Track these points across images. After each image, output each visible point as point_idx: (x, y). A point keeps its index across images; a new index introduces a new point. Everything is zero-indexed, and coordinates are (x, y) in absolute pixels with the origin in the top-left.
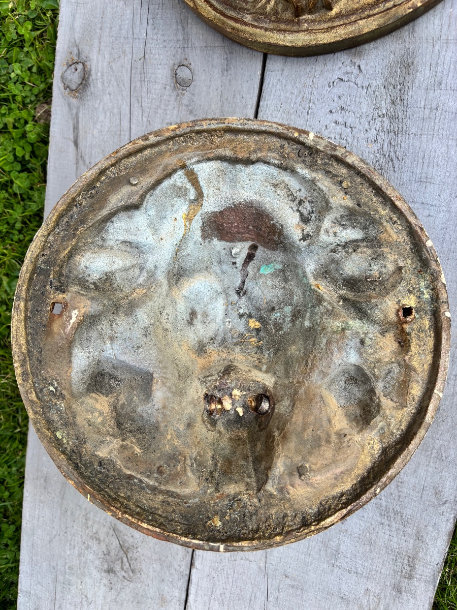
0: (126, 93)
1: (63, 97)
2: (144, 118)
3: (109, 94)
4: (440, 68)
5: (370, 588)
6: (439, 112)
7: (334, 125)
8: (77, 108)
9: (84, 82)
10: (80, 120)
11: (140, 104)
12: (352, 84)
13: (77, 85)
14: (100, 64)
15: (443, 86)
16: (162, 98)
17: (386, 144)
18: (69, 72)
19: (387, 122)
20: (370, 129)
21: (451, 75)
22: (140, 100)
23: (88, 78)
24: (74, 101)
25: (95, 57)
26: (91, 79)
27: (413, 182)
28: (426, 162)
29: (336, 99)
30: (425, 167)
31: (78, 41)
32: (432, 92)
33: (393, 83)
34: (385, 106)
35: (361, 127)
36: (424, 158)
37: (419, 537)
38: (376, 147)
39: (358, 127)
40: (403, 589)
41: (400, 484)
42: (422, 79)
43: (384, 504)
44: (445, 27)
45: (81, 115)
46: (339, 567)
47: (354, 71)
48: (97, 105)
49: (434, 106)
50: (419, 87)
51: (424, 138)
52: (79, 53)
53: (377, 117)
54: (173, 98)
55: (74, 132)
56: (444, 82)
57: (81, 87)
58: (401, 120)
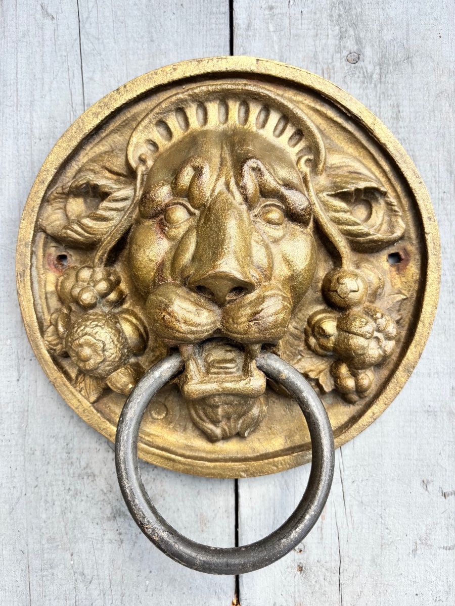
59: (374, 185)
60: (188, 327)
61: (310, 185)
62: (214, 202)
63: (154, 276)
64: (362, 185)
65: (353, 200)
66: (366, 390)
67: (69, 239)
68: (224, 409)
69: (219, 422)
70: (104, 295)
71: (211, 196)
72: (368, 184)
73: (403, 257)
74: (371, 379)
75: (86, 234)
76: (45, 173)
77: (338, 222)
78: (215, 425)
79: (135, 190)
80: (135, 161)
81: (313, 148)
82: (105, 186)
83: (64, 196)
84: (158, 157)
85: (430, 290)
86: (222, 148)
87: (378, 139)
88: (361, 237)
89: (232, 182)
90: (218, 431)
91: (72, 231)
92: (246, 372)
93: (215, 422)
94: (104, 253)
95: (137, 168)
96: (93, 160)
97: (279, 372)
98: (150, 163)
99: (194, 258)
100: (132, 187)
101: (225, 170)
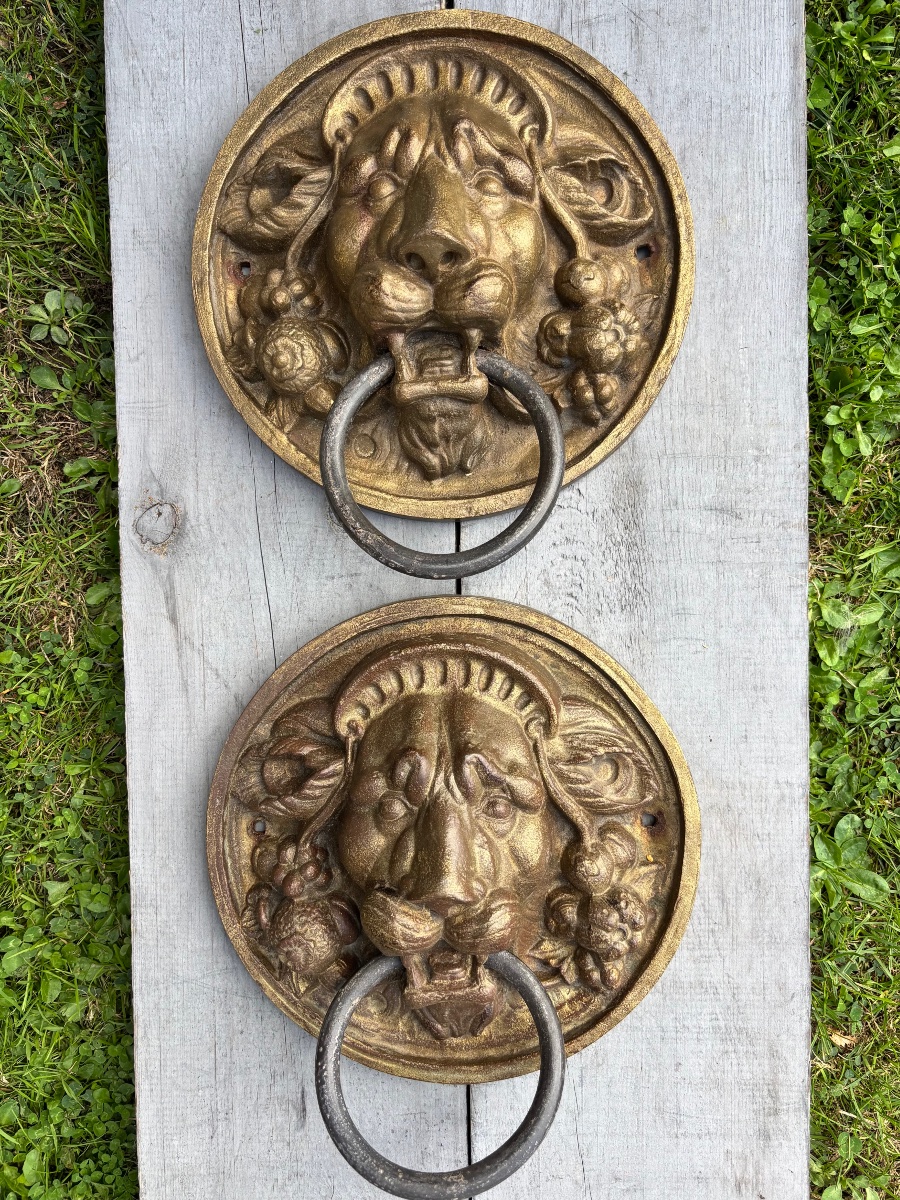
0: (252, 540)
1: (142, 554)
2: (287, 572)
3: (224, 544)
4: (672, 485)
5: (730, 1148)
6: (681, 535)
7: (561, 559)
8: (170, 568)
9: (176, 531)
10: (176, 585)
11: (279, 554)
12: (574, 511)
13: (164, 536)
14: (201, 505)
15: (680, 506)
16: (313, 544)
17: (628, 576)
18: (146, 518)
19: (623, 549)
20: (607, 561)
21: (686, 492)
22: (277, 549)
23: (183, 524)
24: (162, 559)
25: (192, 496)
26: (188, 526)
27: (670, 615)
28: (679, 590)
29: (558, 528)
30: (680, 598)
31: (157, 475)
32: (668, 513)
33: (623, 506)
34: (618, 532)
35: (595, 559)
36: (676, 587)
37: (774, 1054)
38: (617, 581)
39: (591, 559)
40: (771, 1131)
41: (736, 991)
42: (655, 500)
43: (722, 1024)
44: (669, 440)
45: (177, 577)
46: (684, 1135)
47: (573, 495)
48: (203, 562)
49: (674, 528)
50: (653, 508)
51: (672, 565)
52: (162, 491)
53: (611, 545)
54: (331, 543)
55: (167, 603)
56: (680, 501)
57: (172, 538)
58: (640, 547)
59: (613, 157)
60: (397, 303)
61: (537, 158)
62: (423, 167)
63: (358, 260)
64: (597, 158)
65: (589, 178)
66: (607, 400)
67: (257, 234)
68: (441, 425)
69: (436, 445)
70: (299, 298)
71: (420, 160)
72: (605, 156)
73: (653, 249)
74: (614, 387)
75: (276, 227)
76: (224, 160)
77: (569, 201)
78: (432, 452)
79: (333, 171)
80: (332, 138)
81: (540, 117)
82: (298, 168)
83: (245, 188)
84: (358, 132)
85: (683, 282)
86: (431, 114)
87: (617, 102)
88: (596, 219)
89: (443, 144)
90: (435, 461)
91: (261, 224)
92: (463, 369)
93: (431, 445)
94: (298, 247)
95: (334, 145)
96: (279, 143)
97: (503, 370)
98: (349, 139)
99: (402, 227)
100: (328, 167)
101: (434, 134)
